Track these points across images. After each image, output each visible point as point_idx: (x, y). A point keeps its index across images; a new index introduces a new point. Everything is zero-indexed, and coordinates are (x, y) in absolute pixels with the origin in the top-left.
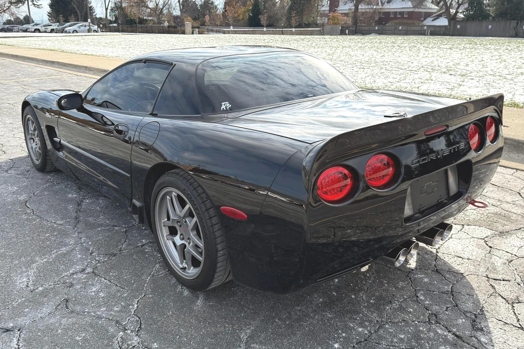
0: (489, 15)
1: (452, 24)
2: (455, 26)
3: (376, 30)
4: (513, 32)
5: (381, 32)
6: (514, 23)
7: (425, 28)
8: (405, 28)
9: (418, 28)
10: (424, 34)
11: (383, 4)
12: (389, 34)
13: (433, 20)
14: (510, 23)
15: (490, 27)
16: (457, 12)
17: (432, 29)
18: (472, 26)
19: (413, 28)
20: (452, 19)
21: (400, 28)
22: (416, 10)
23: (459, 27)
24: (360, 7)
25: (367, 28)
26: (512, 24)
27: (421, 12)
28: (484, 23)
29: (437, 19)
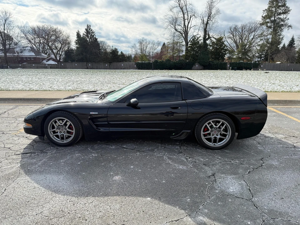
0: (75, 60)
1: (59, 63)
2: (61, 65)
3: (20, 66)
4: (86, 67)
5: (24, 67)
6: (85, 63)
7: (47, 65)
8: (36, 65)
9: (43, 65)
10: (47, 68)
11: (18, 53)
12: (28, 68)
13: (46, 62)
14: (84, 63)
15: (76, 65)
16: (60, 59)
17: (50, 66)
18: (68, 64)
19: (40, 65)
20: (58, 61)
21: (34, 65)
22: (38, 57)
23: (62, 65)
24: (7, 54)
25: (14, 65)
26: (85, 64)
27: (40, 58)
28: (74, 63)
29: (48, 61)
